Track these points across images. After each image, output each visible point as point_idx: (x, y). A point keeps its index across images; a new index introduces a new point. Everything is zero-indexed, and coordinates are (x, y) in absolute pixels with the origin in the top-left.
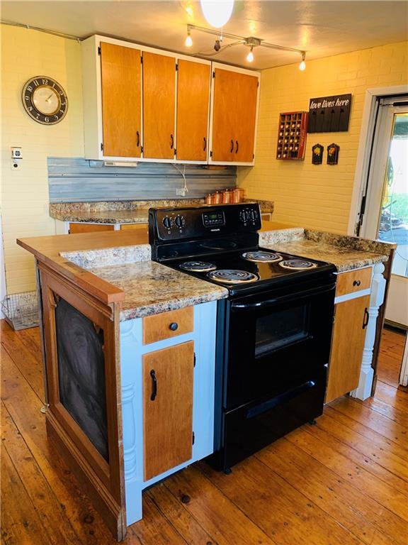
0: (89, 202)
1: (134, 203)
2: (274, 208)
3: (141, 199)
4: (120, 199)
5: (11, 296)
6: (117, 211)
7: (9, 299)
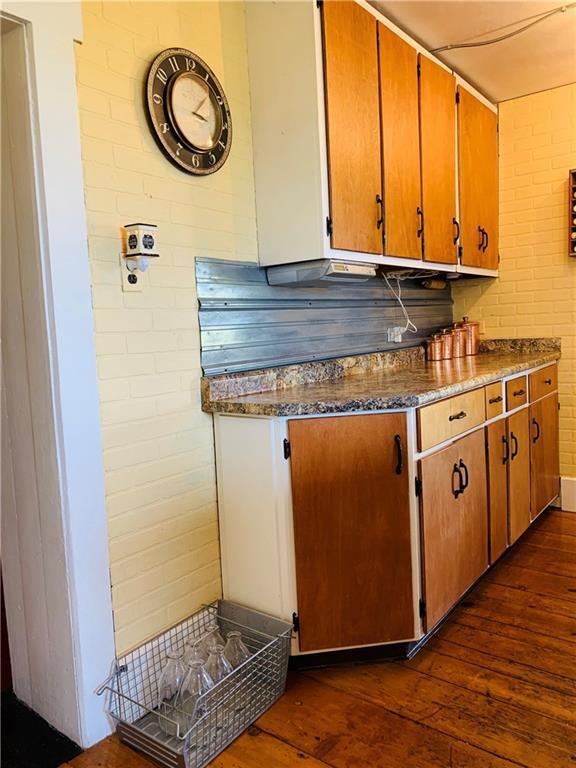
0: (274, 368)
1: (340, 361)
2: (562, 350)
3: (348, 352)
4: (317, 357)
5: (129, 658)
6: (316, 383)
7: (124, 669)
